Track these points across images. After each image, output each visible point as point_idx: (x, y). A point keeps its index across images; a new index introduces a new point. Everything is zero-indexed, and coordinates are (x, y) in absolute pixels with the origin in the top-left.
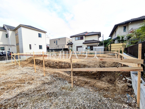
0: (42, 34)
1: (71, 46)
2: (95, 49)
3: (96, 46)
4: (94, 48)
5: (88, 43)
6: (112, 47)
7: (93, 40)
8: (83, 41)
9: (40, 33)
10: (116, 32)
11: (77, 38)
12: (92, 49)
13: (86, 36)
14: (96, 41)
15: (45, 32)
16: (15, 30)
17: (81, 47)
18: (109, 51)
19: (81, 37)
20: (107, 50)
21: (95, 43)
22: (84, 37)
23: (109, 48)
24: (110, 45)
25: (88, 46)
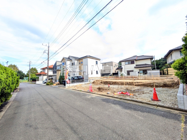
0: (98, 61)
1: (120, 70)
2: (150, 73)
3: (150, 70)
4: (148, 72)
5: (141, 67)
6: (169, 71)
7: (146, 64)
8: (134, 65)
9: (97, 60)
10: (171, 55)
11: (127, 63)
12: (146, 73)
13: (137, 60)
14: (149, 65)
15: (99, 60)
16: (79, 59)
17: (132, 71)
18: (166, 75)
19: (131, 61)
20: (164, 74)
21: (148, 67)
22: (135, 61)
23: (166, 72)
24: (166, 69)
25: (140, 70)
